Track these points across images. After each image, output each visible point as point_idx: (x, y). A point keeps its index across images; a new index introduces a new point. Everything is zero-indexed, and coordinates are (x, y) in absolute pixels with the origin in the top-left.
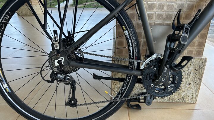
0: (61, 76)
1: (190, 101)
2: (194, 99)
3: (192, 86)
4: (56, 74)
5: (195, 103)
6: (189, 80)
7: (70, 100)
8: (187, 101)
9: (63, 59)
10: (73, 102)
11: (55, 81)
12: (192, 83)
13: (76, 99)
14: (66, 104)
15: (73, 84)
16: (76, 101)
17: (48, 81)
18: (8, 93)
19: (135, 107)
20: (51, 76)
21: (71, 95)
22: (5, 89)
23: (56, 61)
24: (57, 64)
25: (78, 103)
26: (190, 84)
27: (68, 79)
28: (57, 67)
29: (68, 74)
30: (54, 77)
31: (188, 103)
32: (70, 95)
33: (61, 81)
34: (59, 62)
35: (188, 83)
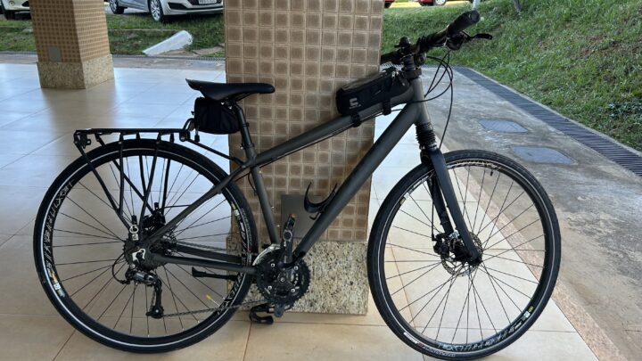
0: (140, 275)
1: (355, 312)
2: (362, 308)
3: (355, 286)
4: (134, 273)
5: (364, 315)
6: (350, 277)
7: (153, 308)
8: (352, 312)
9: (144, 251)
10: (157, 311)
11: (132, 282)
12: (355, 282)
13: (162, 308)
14: (148, 314)
15: (157, 284)
16: (162, 310)
17: (123, 282)
18: (61, 298)
19: (263, 321)
20: (126, 275)
21: (155, 301)
22: (57, 291)
23: (134, 255)
24: (135, 258)
25: (165, 313)
26: (352, 283)
27: (150, 279)
28: (135, 262)
29: (151, 271)
30: (130, 276)
31: (354, 315)
32: (153, 302)
33: (140, 281)
34: (139, 256)
35: (348, 282)
